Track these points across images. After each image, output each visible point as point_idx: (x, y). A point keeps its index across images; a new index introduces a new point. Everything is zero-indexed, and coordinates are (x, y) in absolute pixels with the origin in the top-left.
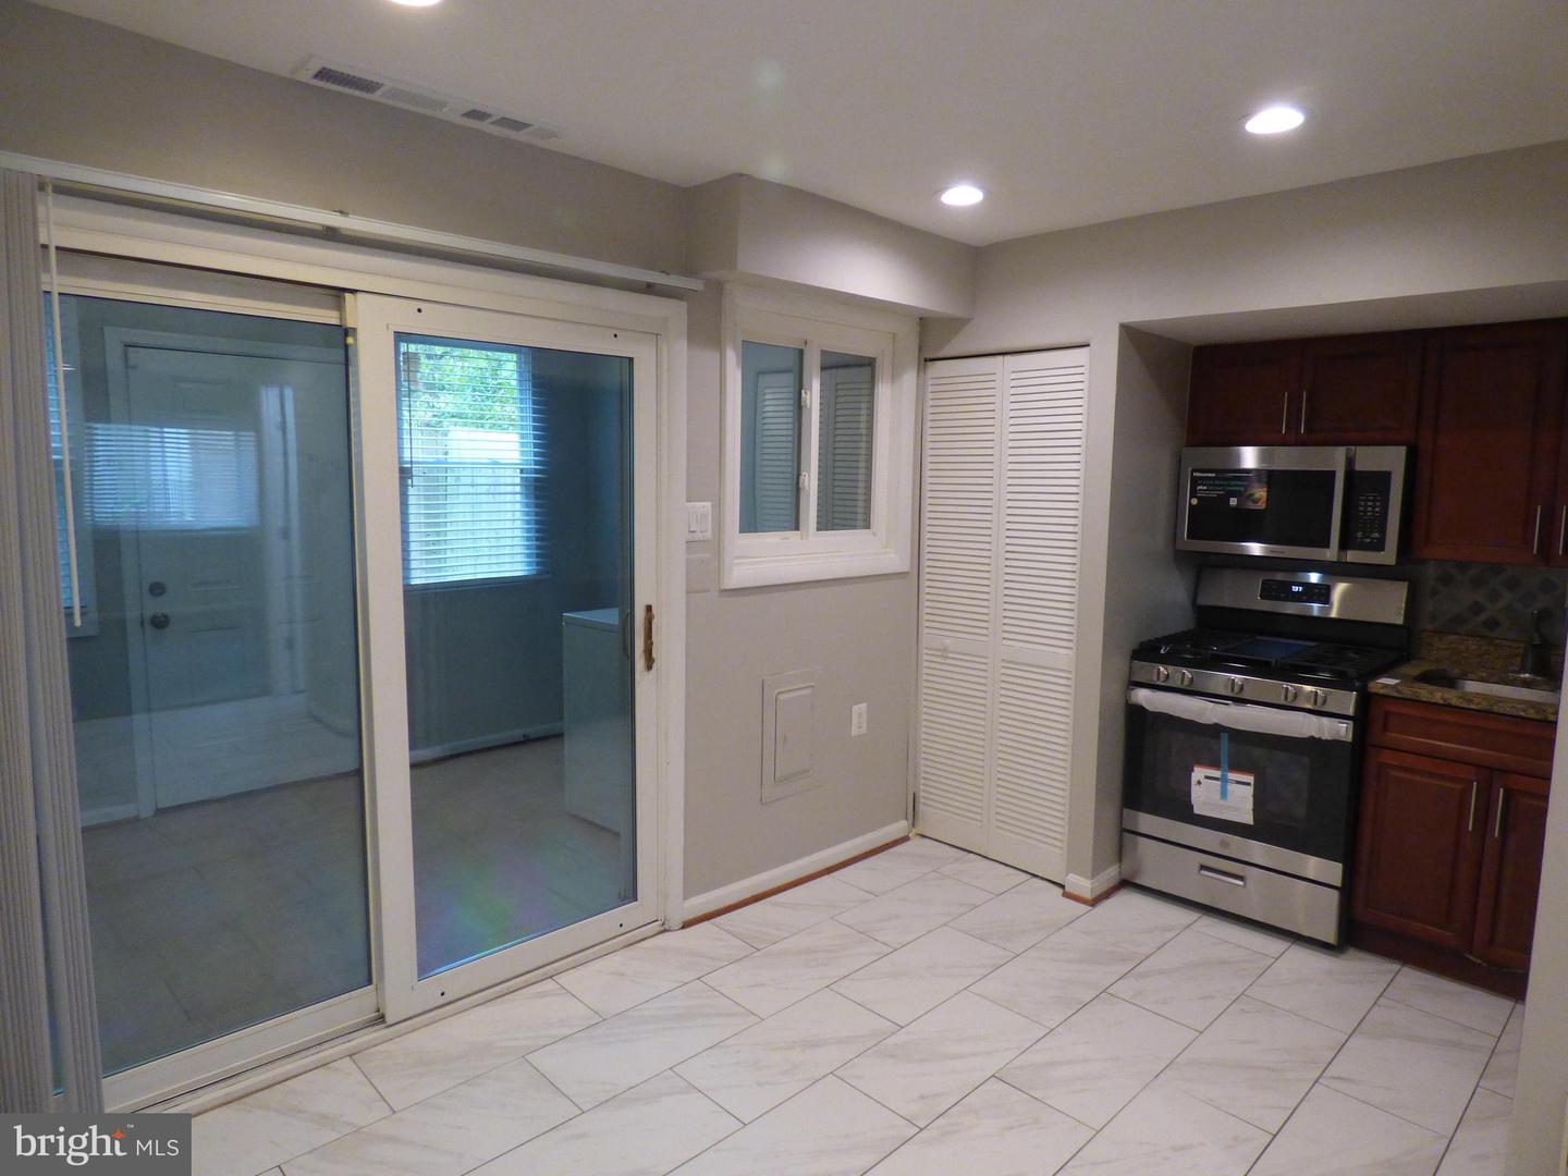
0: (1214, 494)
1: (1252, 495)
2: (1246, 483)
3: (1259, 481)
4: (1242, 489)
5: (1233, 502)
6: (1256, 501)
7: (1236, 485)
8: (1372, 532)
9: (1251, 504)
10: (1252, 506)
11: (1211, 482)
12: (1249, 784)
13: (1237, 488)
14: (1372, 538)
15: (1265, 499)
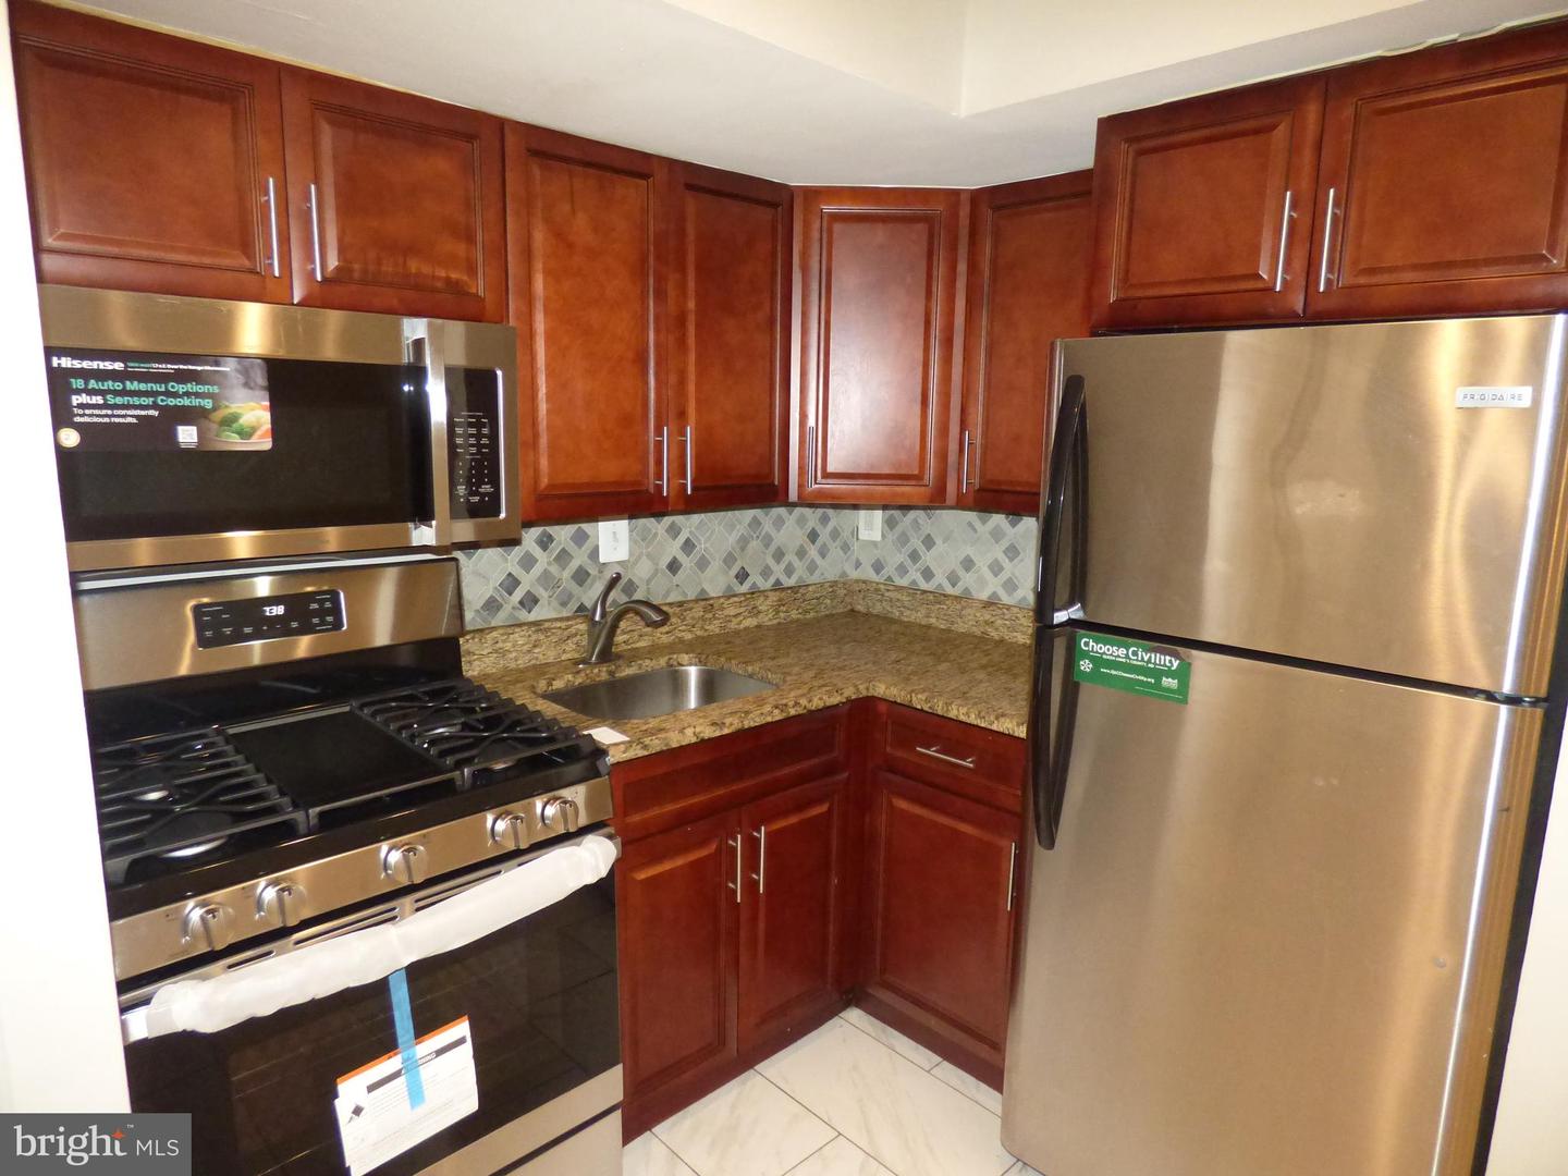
0: (129, 418)
1: (234, 418)
2: (215, 389)
3: (247, 385)
4: (208, 404)
5: (187, 435)
6: (246, 434)
7: (188, 394)
8: (480, 483)
9: (235, 438)
10: (234, 442)
11: (118, 386)
12: (461, 1041)
13: (196, 402)
14: (483, 495)
15: (268, 426)
